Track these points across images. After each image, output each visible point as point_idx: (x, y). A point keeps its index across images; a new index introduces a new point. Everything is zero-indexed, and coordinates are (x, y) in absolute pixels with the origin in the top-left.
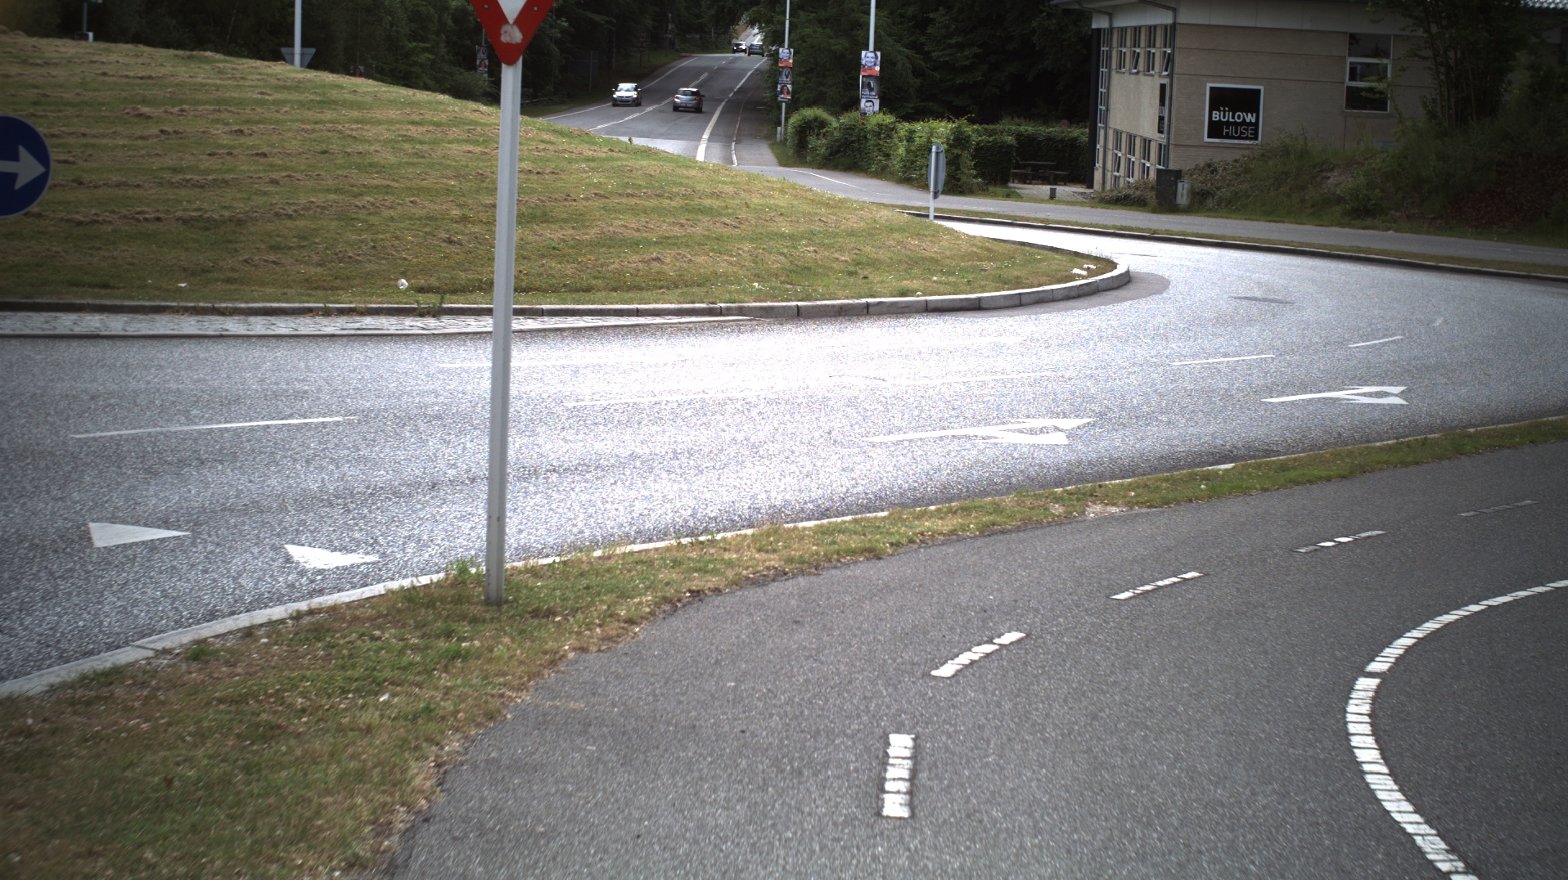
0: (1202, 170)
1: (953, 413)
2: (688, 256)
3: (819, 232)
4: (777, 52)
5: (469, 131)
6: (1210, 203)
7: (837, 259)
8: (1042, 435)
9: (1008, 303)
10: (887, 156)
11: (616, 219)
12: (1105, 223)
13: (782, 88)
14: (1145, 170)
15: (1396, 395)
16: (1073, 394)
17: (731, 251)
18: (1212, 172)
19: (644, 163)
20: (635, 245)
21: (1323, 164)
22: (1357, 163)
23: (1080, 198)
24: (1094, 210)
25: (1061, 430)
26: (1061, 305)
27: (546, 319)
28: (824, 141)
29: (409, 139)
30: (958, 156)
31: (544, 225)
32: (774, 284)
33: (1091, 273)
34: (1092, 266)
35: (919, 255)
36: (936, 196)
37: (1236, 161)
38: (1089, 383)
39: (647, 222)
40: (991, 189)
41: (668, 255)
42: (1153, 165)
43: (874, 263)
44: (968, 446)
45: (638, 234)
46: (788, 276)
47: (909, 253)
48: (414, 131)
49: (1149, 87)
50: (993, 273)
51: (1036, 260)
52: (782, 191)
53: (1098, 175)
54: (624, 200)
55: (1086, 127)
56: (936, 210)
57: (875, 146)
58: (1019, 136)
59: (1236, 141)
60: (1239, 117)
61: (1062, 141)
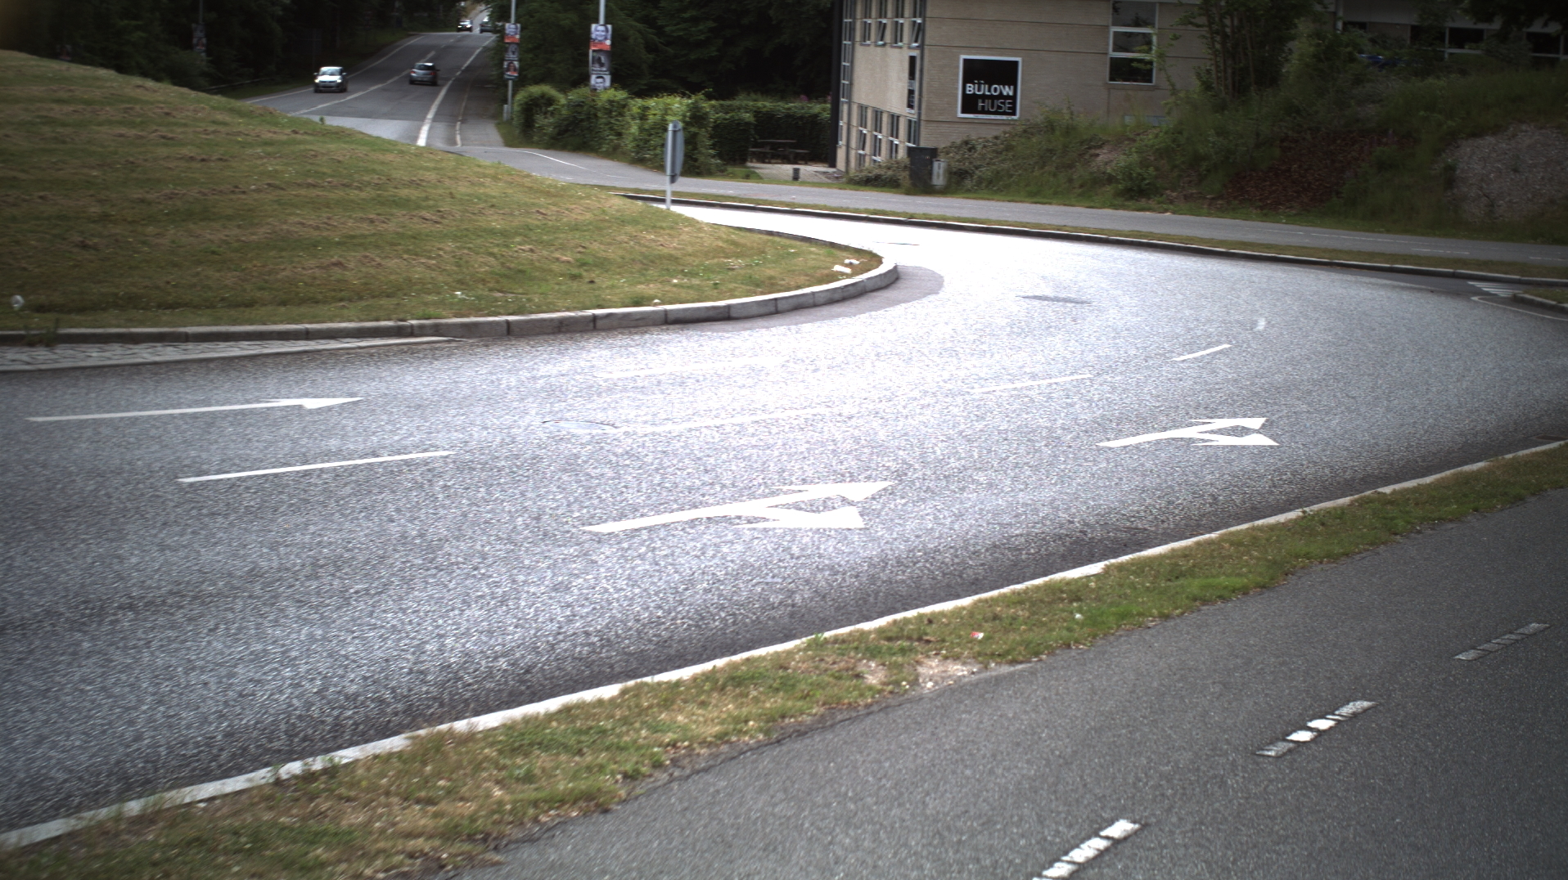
0: (959, 148)
1: (706, 478)
2: (378, 259)
3: (538, 227)
4: (503, 28)
5: (126, 110)
6: (968, 183)
7: (558, 259)
8: (827, 513)
9: (763, 310)
10: (619, 135)
11: (290, 214)
12: (857, 206)
13: (509, 65)
14: (893, 149)
15: (1258, 432)
16: (857, 440)
17: (430, 251)
18: (970, 150)
19: (332, 146)
20: (312, 246)
21: (1091, 140)
22: (1129, 139)
23: (824, 179)
24: (842, 191)
25: (851, 503)
26: (825, 310)
27: (190, 346)
28: (551, 120)
29: (50, 121)
30: (695, 135)
31: (203, 223)
32: (480, 292)
33: (857, 271)
34: (855, 262)
35: (656, 252)
36: (673, 179)
37: (996, 138)
38: (875, 424)
39: (329, 218)
40: (730, 169)
41: (353, 258)
42: (902, 143)
43: (602, 264)
44: (730, 537)
45: (316, 233)
46: (498, 282)
47: (644, 250)
48: (58, 111)
49: (896, 60)
50: (742, 272)
51: (789, 254)
52: (495, 178)
53: (841, 154)
54: (303, 192)
55: (825, 102)
56: (674, 193)
57: (606, 124)
58: (757, 113)
59: (993, 117)
60: (995, 90)
61: (802, 118)
